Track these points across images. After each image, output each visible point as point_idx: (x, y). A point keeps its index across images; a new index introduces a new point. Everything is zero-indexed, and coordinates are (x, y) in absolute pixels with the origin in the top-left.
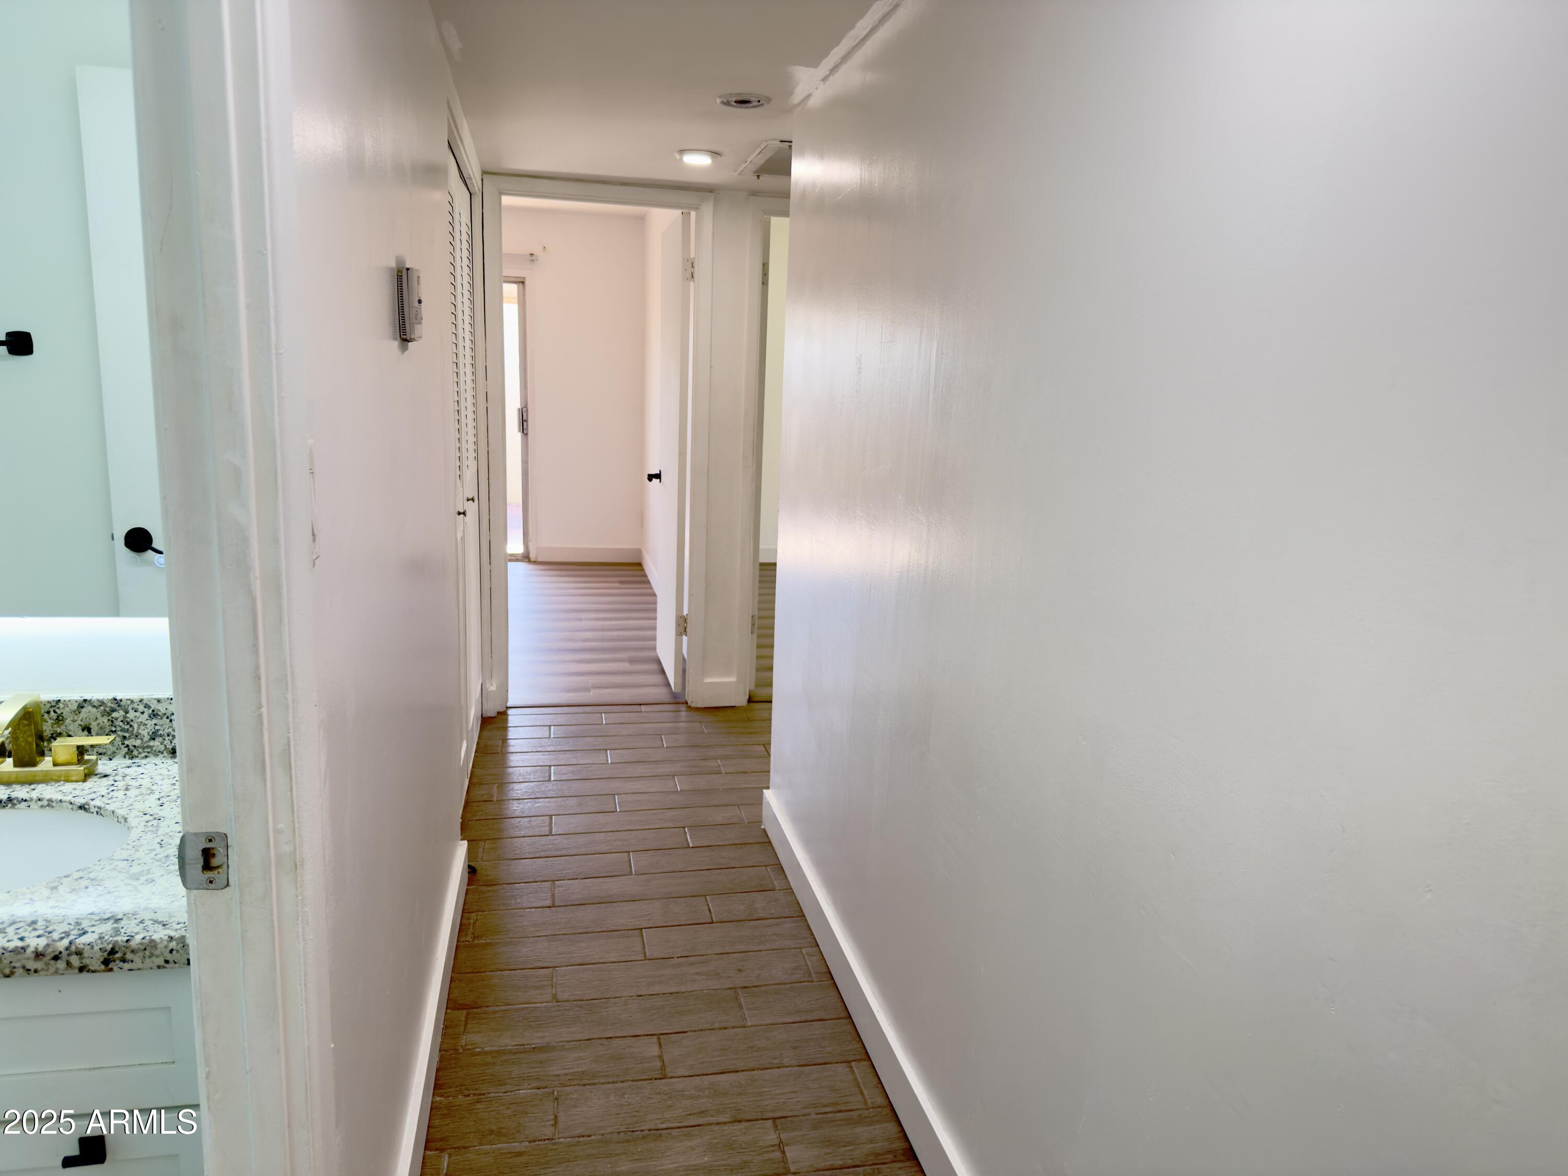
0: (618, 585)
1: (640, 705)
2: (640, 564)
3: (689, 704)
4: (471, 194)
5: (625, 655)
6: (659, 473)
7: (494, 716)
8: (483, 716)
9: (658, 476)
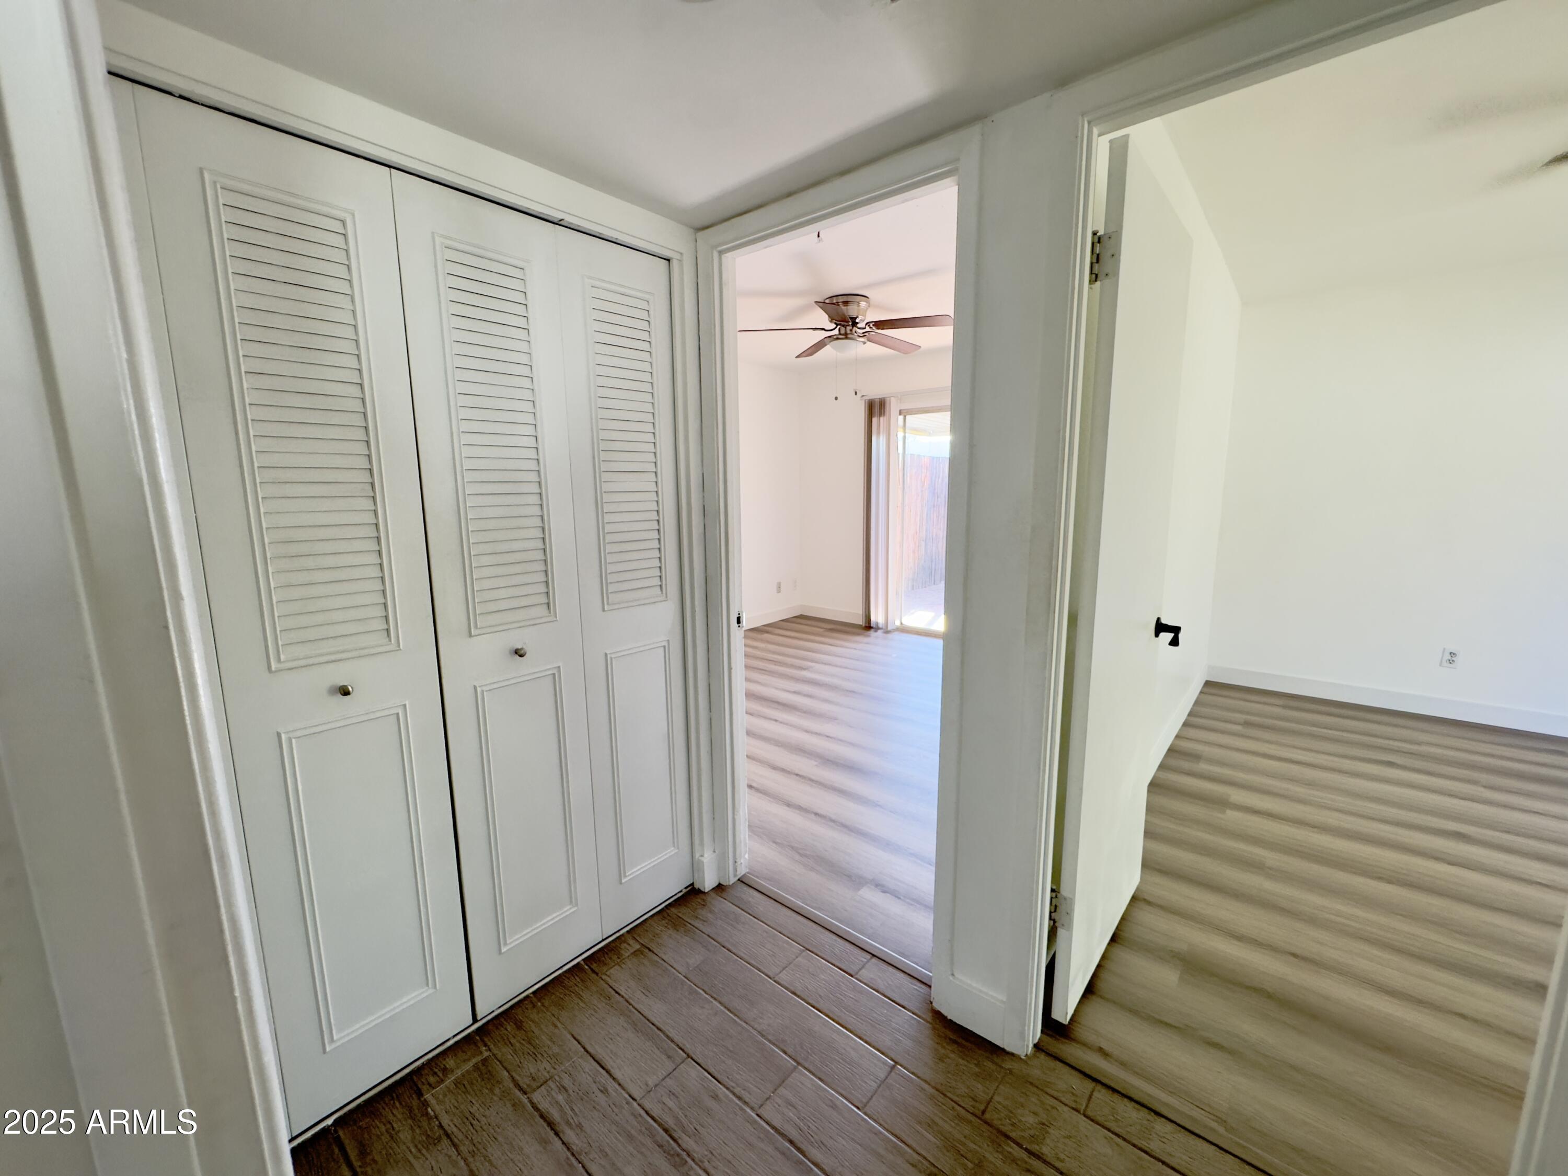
1: (873, 956)
4: (667, 261)
7: (704, 890)
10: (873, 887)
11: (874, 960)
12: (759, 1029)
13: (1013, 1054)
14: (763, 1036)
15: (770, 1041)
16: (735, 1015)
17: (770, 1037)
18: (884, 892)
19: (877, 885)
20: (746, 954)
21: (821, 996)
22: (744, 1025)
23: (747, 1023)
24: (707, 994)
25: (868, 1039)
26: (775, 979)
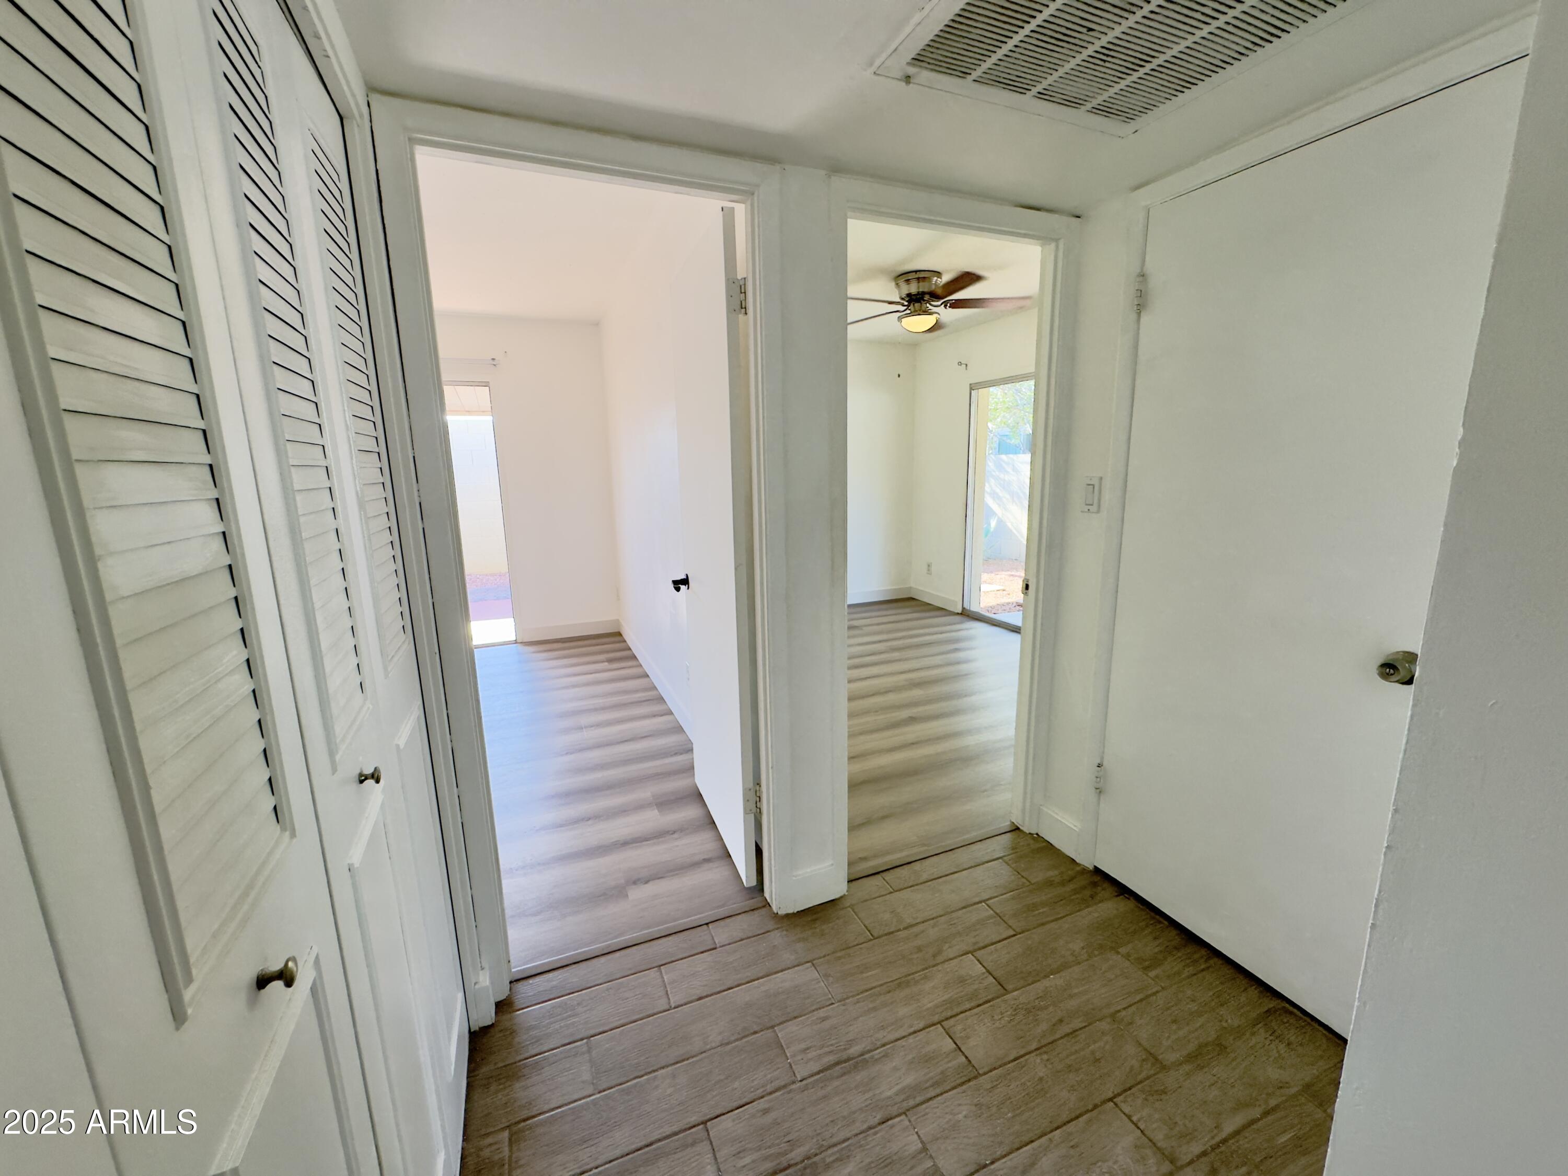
0: (606, 665)
1: (707, 924)
2: (619, 634)
3: (775, 909)
4: (341, 119)
5: (646, 793)
6: (685, 577)
7: (490, 1023)
8: (472, 1030)
9: (685, 581)
10: (634, 887)
11: (710, 925)
12: (718, 1044)
13: (841, 897)
14: (728, 1044)
15: (737, 1040)
16: (688, 1059)
17: (733, 1038)
18: (647, 882)
19: (635, 883)
20: (620, 1020)
21: (720, 980)
22: (704, 1055)
23: (705, 1052)
24: (642, 1076)
25: (780, 969)
26: (673, 1006)
